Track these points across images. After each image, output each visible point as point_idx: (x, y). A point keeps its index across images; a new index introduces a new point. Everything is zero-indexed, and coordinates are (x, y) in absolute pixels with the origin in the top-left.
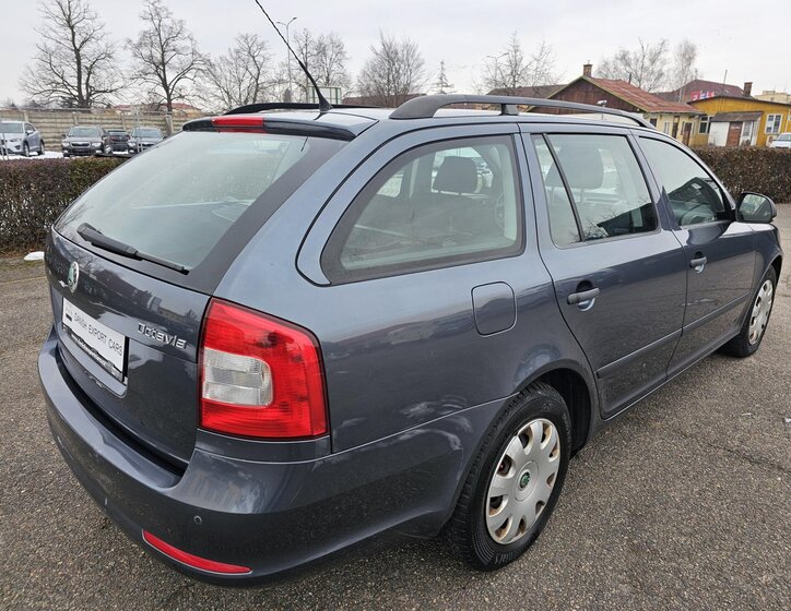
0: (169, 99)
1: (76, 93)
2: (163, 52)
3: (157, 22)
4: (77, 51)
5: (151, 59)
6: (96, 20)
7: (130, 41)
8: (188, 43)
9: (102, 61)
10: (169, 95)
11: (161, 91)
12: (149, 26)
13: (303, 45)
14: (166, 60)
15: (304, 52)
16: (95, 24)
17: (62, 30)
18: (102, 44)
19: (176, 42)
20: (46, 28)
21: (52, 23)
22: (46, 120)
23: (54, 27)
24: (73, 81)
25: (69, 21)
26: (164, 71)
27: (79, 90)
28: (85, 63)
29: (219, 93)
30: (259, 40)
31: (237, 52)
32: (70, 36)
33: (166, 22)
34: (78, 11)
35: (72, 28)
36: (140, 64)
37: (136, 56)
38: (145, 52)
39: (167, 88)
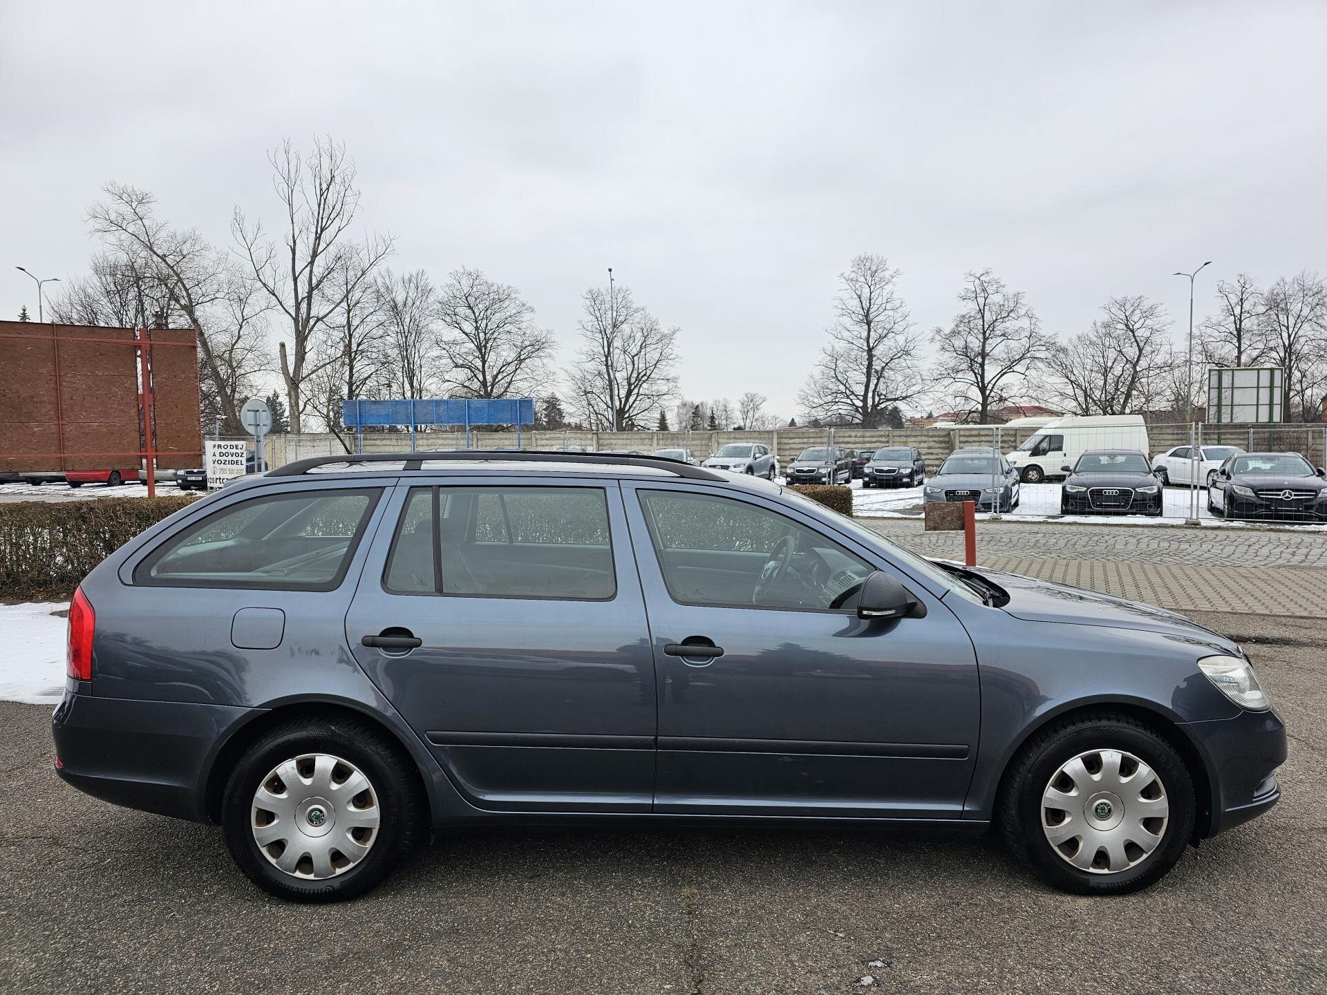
0: (984, 404)
1: (860, 404)
2: (985, 339)
3: (981, 301)
4: (870, 350)
5: (965, 351)
6: (899, 310)
7: (939, 331)
8: (1025, 323)
9: (896, 361)
10: (985, 398)
11: (975, 393)
12: (970, 308)
13: (1234, 299)
14: (988, 349)
15: (1237, 311)
16: (898, 316)
17: (856, 328)
18: (901, 339)
19: (1007, 324)
20: (840, 328)
21: (847, 321)
22: (797, 441)
23: (848, 326)
24: (860, 390)
25: (867, 316)
26: (982, 365)
27: (865, 400)
28: (877, 365)
29: (1069, 390)
30: (1146, 305)
31: (1106, 326)
32: (865, 334)
33: (996, 299)
34: (879, 301)
35: (869, 323)
36: (950, 359)
37: (943, 348)
38: (959, 343)
39: (983, 389)
